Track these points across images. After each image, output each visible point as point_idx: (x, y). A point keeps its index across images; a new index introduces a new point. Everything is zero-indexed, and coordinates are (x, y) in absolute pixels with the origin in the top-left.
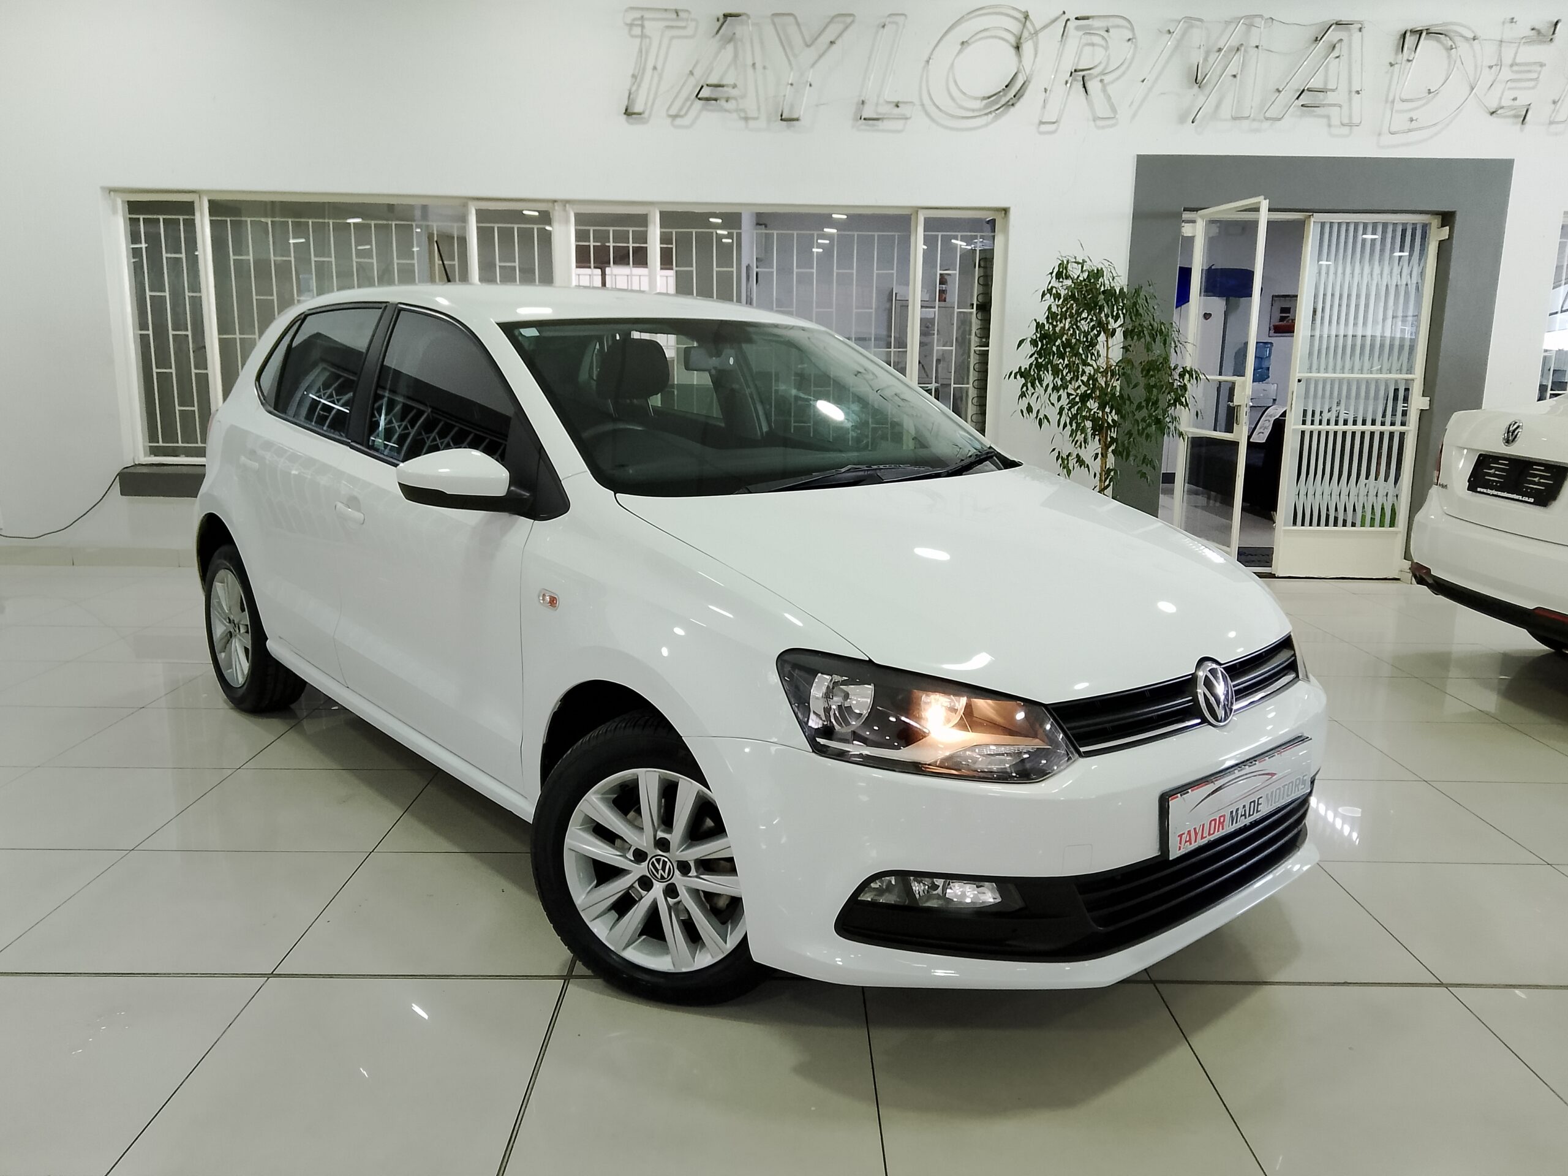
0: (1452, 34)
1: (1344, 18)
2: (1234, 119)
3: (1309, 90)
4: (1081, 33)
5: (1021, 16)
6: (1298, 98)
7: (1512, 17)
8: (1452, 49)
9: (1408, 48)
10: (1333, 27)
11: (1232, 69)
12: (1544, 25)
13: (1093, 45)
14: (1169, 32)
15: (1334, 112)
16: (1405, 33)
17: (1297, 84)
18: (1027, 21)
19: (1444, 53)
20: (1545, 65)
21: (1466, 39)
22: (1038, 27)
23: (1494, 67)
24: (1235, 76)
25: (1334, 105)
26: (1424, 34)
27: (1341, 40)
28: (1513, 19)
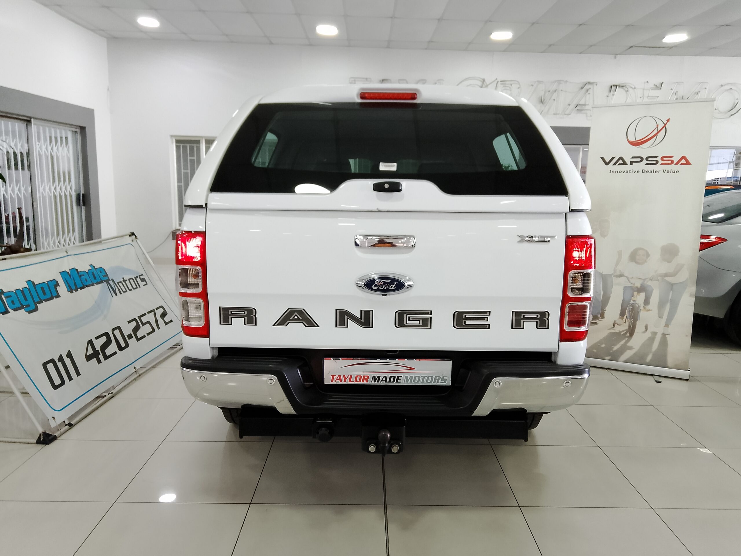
0: (627, 86)
1: (591, 81)
2: (554, 114)
3: (580, 105)
4: (502, 86)
5: (482, 80)
6: (576, 107)
7: (647, 81)
8: (627, 91)
9: (613, 91)
10: (587, 84)
11: (553, 98)
12: (658, 85)
13: (506, 90)
14: (532, 85)
15: (588, 112)
16: (611, 87)
17: (575, 102)
18: (485, 83)
19: (625, 92)
20: (659, 97)
21: (632, 88)
22: (488, 83)
23: (642, 98)
24: (554, 100)
25: (587, 110)
26: (618, 87)
27: (590, 88)
28: (648, 81)
